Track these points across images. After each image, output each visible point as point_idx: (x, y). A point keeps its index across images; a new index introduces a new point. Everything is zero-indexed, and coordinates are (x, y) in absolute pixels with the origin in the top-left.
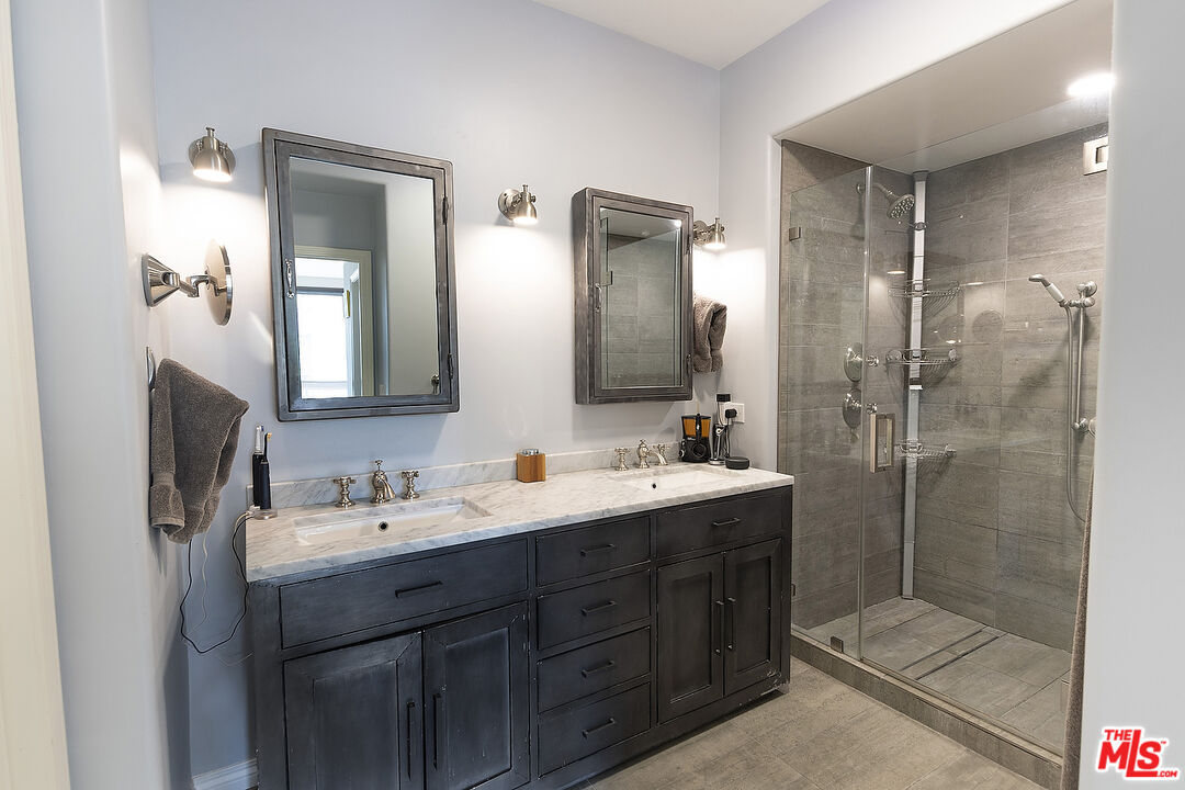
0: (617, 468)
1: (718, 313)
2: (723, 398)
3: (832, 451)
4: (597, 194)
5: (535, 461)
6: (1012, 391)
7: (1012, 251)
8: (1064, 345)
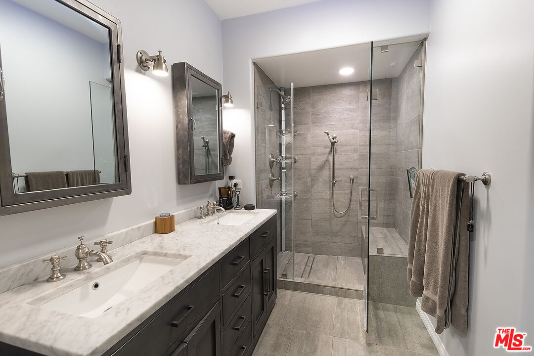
0: (200, 218)
1: (233, 136)
2: (232, 178)
3: (267, 198)
4: (190, 67)
5: (171, 219)
6: (315, 171)
7: (313, 122)
8: (330, 153)
